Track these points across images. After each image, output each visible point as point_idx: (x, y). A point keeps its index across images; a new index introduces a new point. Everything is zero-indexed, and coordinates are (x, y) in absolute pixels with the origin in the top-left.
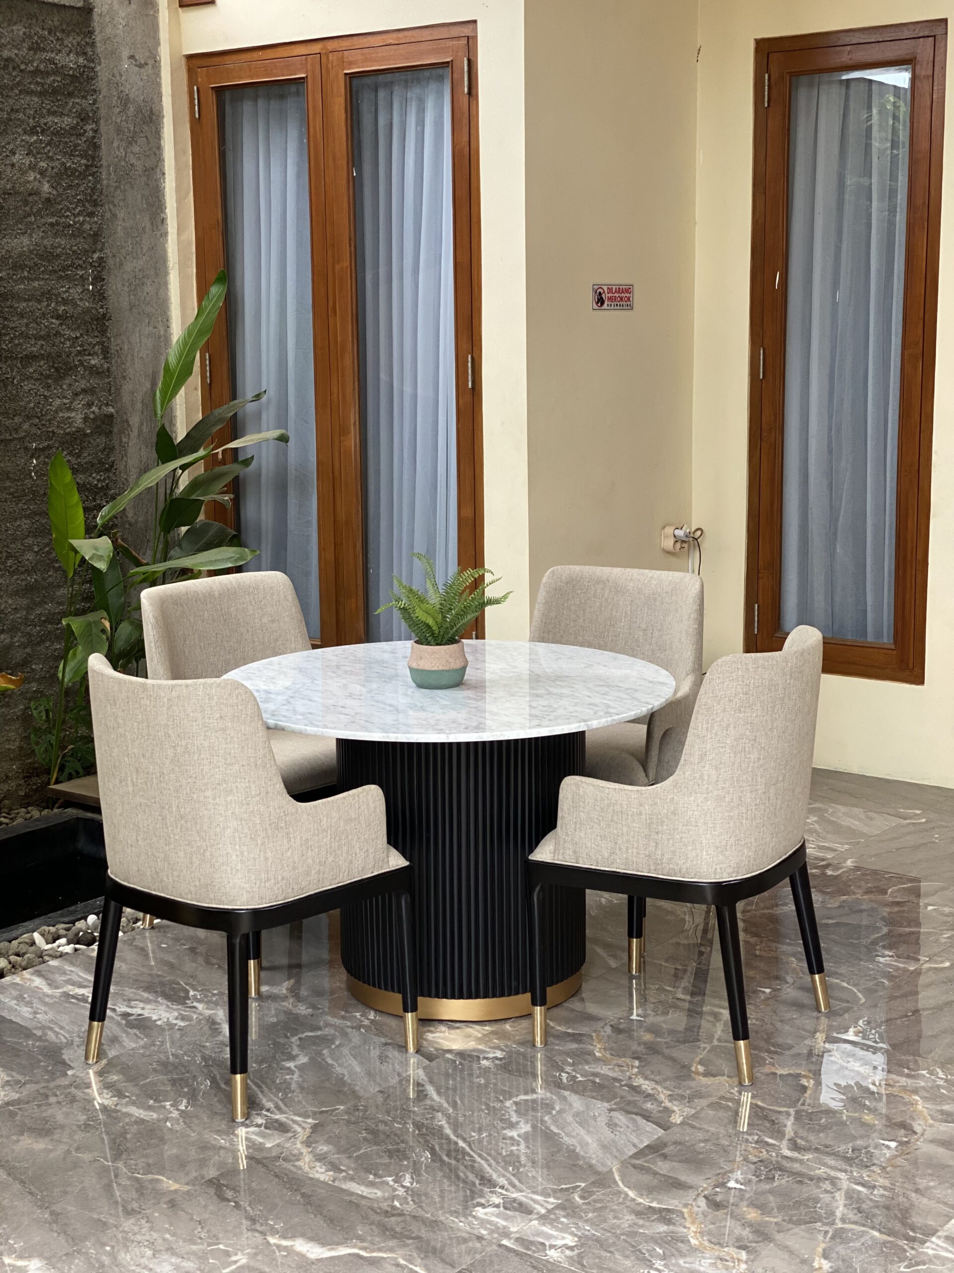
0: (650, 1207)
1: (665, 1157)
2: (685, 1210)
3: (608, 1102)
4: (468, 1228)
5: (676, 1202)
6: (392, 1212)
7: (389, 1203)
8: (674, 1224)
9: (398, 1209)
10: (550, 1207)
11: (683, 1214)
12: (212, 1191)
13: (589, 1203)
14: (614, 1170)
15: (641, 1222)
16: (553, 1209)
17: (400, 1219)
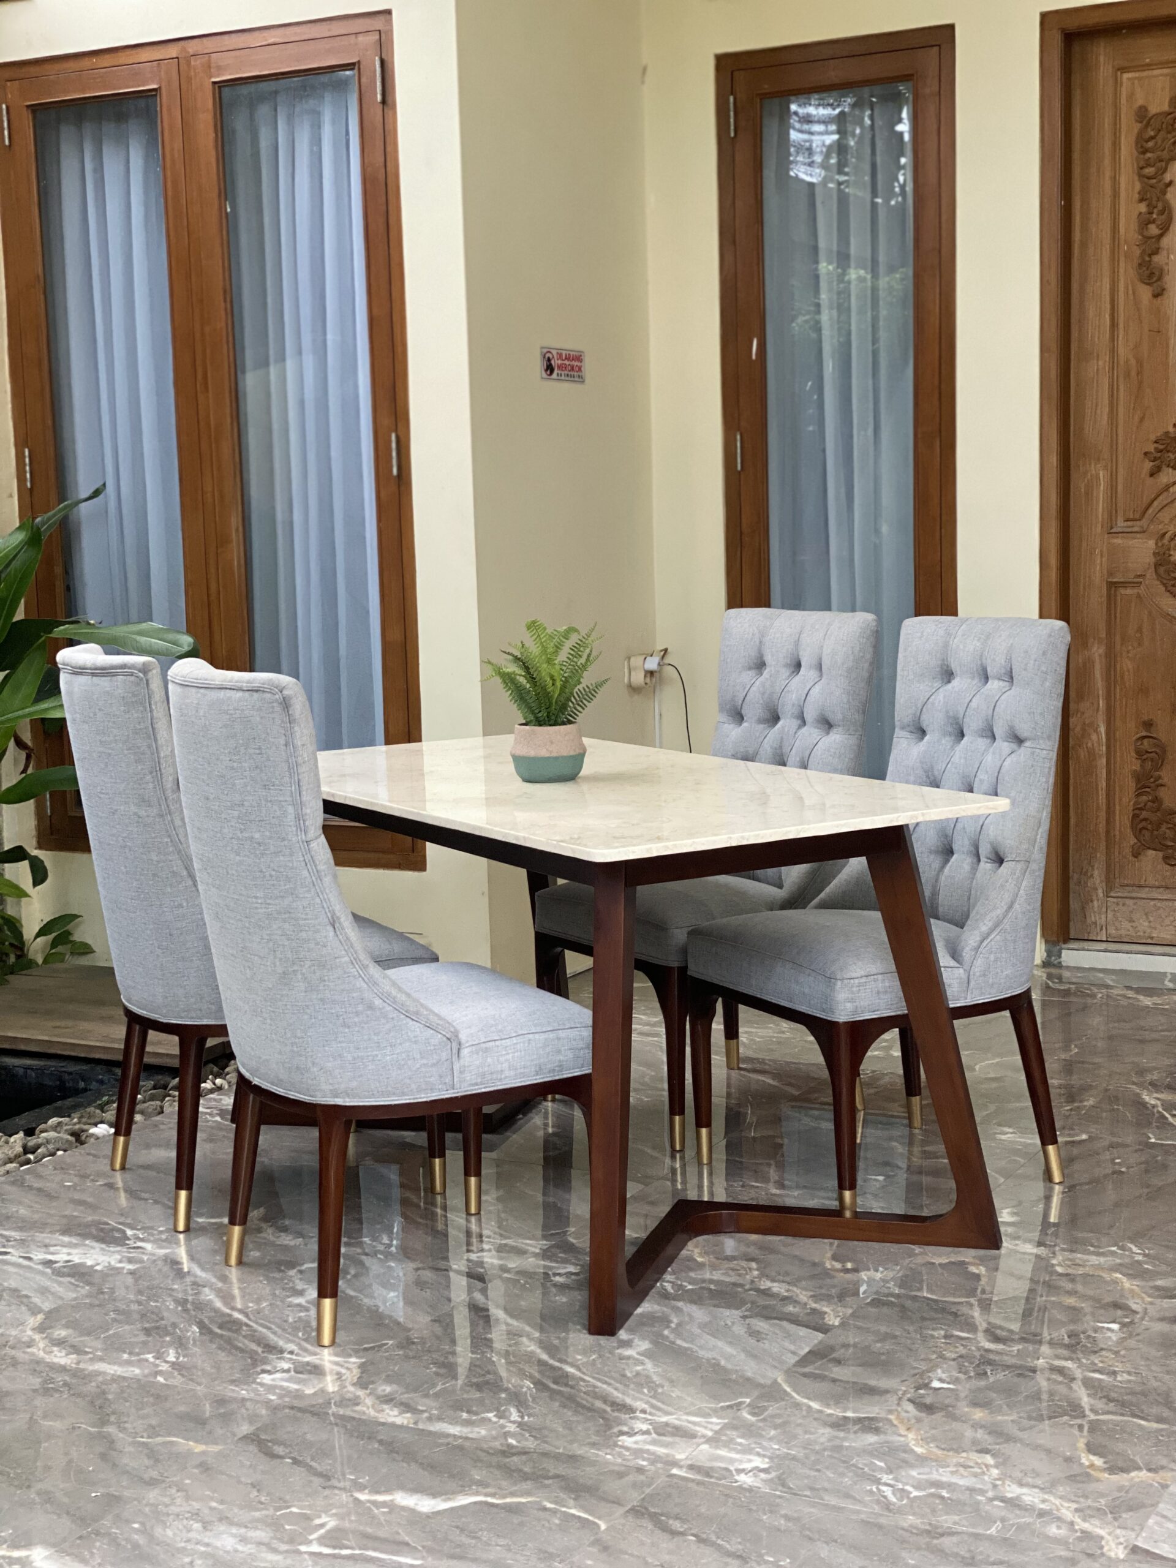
0: (845, 1418)
1: (838, 1362)
2: (892, 1417)
3: (737, 1309)
4: (619, 1461)
5: (876, 1409)
6: (508, 1452)
7: (503, 1441)
8: (885, 1433)
9: (517, 1447)
10: (717, 1428)
11: (890, 1421)
12: (253, 1448)
13: (764, 1420)
14: (779, 1380)
15: (842, 1434)
16: (721, 1429)
17: (524, 1458)
